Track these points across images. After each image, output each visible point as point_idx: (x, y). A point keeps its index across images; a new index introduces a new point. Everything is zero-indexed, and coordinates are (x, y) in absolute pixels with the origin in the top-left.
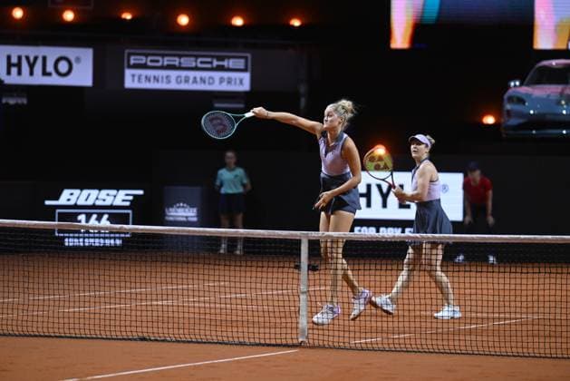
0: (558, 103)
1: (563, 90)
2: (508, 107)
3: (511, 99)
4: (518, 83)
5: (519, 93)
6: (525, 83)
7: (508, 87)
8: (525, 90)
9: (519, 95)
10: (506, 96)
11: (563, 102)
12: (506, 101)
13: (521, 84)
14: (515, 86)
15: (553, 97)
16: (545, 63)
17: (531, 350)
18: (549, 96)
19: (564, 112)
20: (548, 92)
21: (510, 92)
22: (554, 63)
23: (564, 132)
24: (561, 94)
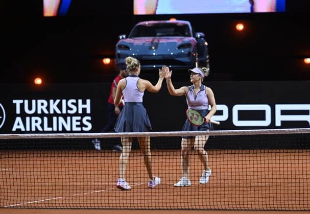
0: (150, 48)
1: (153, 40)
2: (119, 51)
3: (120, 47)
4: (124, 36)
5: (125, 42)
6: (129, 36)
7: (119, 39)
8: (129, 40)
9: (125, 44)
10: (117, 45)
11: (153, 48)
12: (117, 48)
13: (127, 37)
14: (123, 38)
15: (147, 44)
16: (142, 23)
17: (136, 205)
18: (144, 44)
19: (154, 54)
20: (144, 42)
21: (120, 42)
22: (147, 23)
23: (155, 66)
24: (152, 43)
